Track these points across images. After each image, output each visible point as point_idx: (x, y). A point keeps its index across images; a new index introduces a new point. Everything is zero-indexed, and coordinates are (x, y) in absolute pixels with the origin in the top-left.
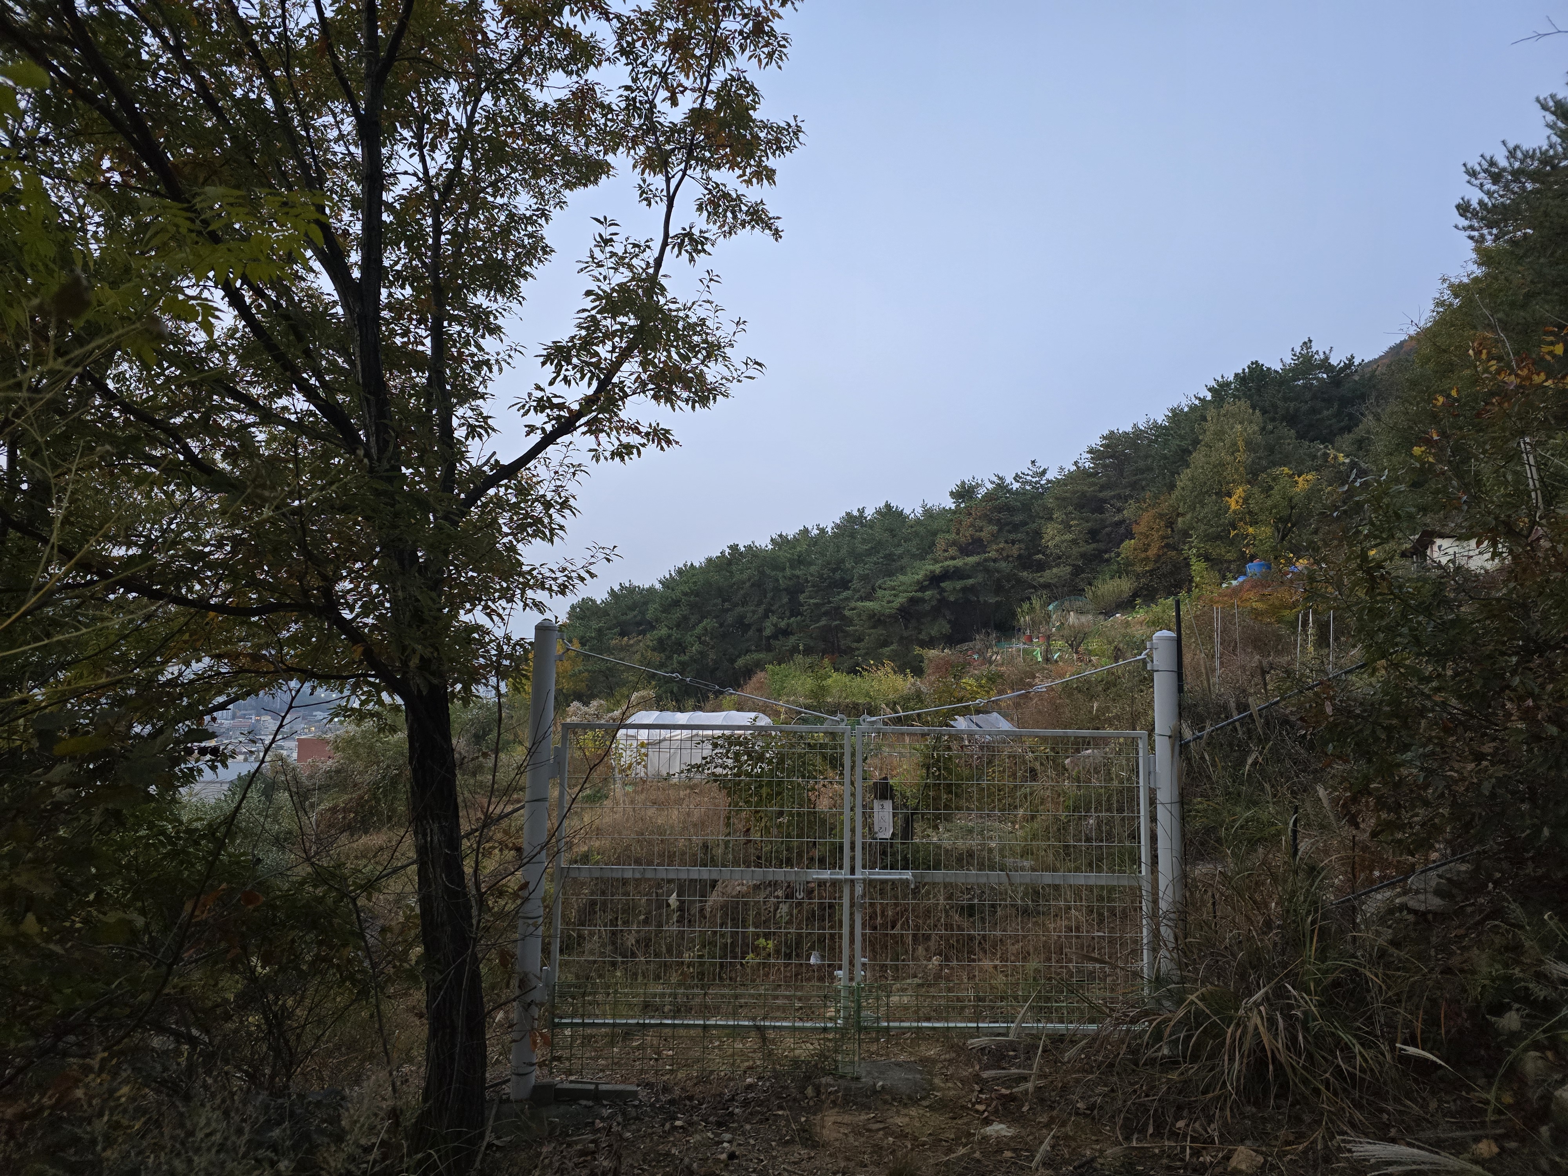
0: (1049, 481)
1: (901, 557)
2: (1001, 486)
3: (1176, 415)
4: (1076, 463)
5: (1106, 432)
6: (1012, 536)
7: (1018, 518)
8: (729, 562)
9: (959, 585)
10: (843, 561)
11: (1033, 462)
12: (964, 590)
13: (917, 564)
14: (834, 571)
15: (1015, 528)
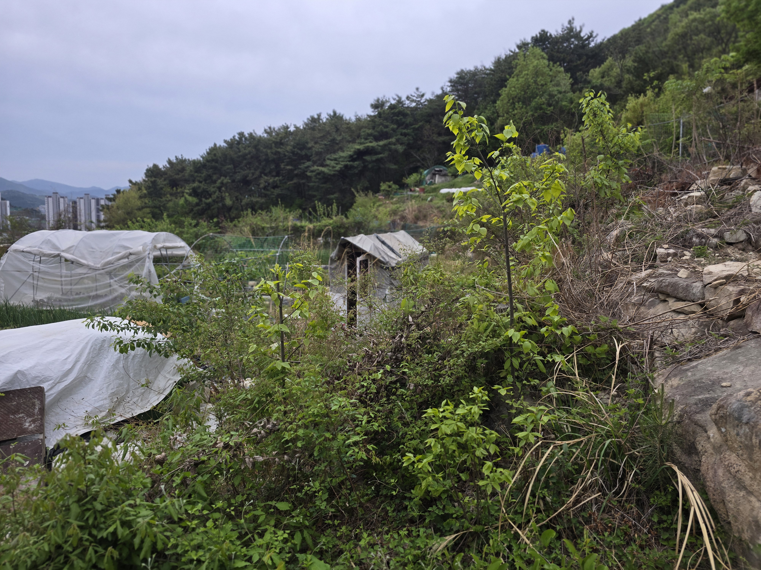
0: (426, 100)
1: (340, 141)
2: (400, 101)
3: (498, 62)
4: (442, 88)
5: (459, 70)
6: (404, 131)
7: (409, 120)
8: (239, 143)
9: (374, 158)
10: (307, 143)
11: (417, 89)
12: (378, 160)
13: (350, 145)
14: (301, 149)
15: (407, 126)
